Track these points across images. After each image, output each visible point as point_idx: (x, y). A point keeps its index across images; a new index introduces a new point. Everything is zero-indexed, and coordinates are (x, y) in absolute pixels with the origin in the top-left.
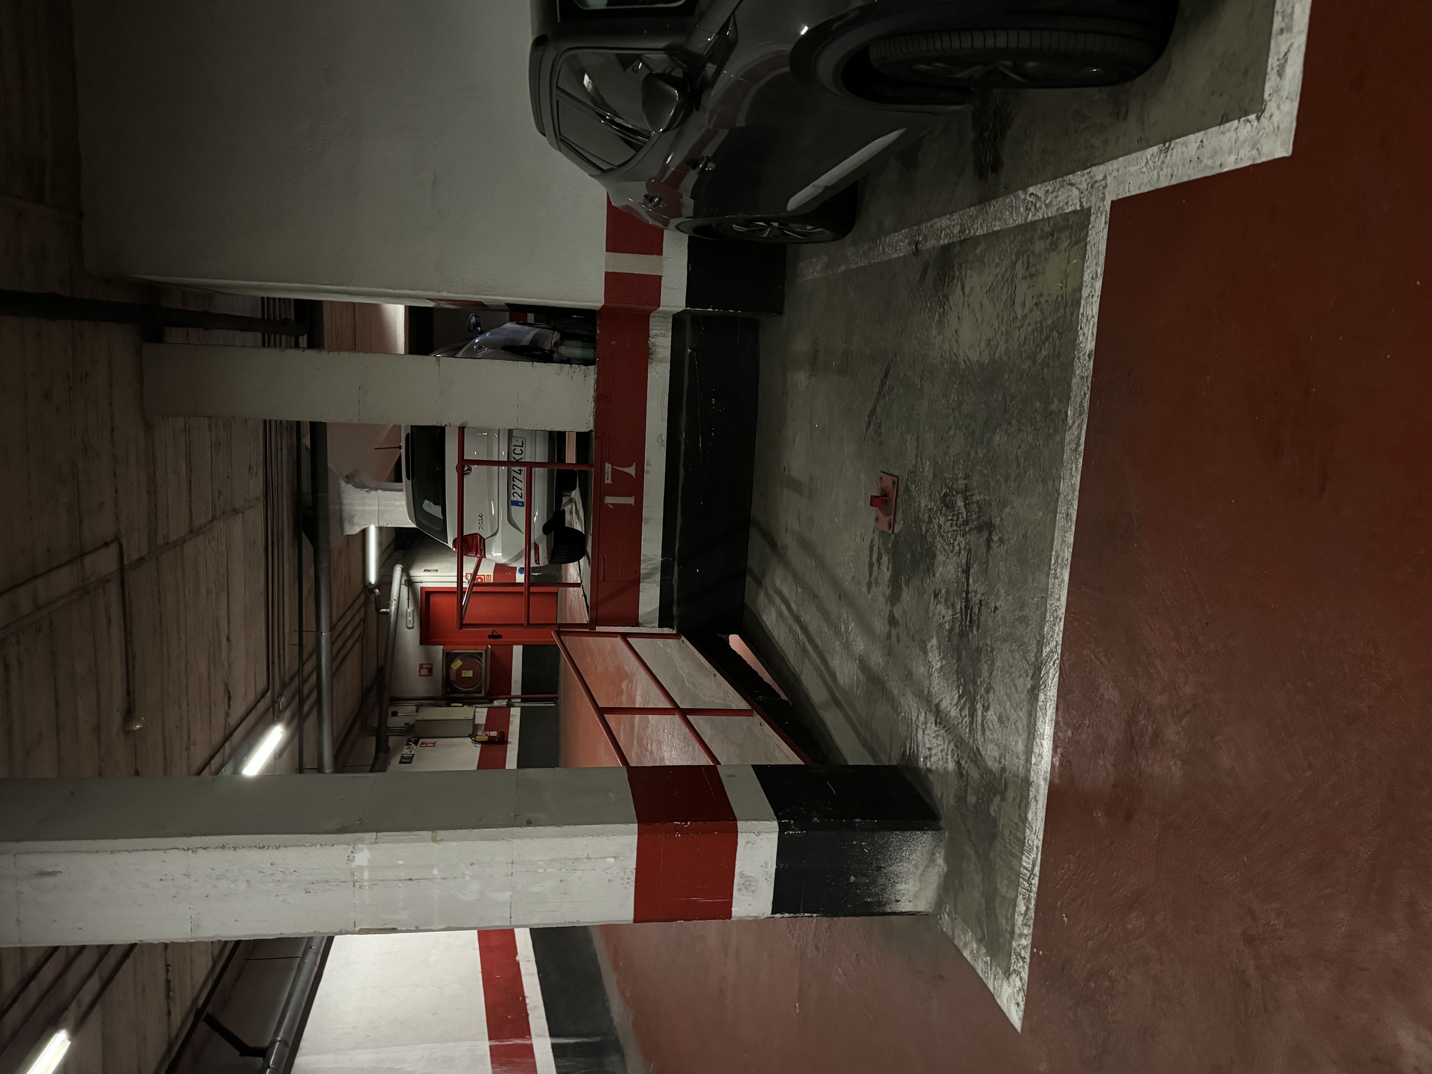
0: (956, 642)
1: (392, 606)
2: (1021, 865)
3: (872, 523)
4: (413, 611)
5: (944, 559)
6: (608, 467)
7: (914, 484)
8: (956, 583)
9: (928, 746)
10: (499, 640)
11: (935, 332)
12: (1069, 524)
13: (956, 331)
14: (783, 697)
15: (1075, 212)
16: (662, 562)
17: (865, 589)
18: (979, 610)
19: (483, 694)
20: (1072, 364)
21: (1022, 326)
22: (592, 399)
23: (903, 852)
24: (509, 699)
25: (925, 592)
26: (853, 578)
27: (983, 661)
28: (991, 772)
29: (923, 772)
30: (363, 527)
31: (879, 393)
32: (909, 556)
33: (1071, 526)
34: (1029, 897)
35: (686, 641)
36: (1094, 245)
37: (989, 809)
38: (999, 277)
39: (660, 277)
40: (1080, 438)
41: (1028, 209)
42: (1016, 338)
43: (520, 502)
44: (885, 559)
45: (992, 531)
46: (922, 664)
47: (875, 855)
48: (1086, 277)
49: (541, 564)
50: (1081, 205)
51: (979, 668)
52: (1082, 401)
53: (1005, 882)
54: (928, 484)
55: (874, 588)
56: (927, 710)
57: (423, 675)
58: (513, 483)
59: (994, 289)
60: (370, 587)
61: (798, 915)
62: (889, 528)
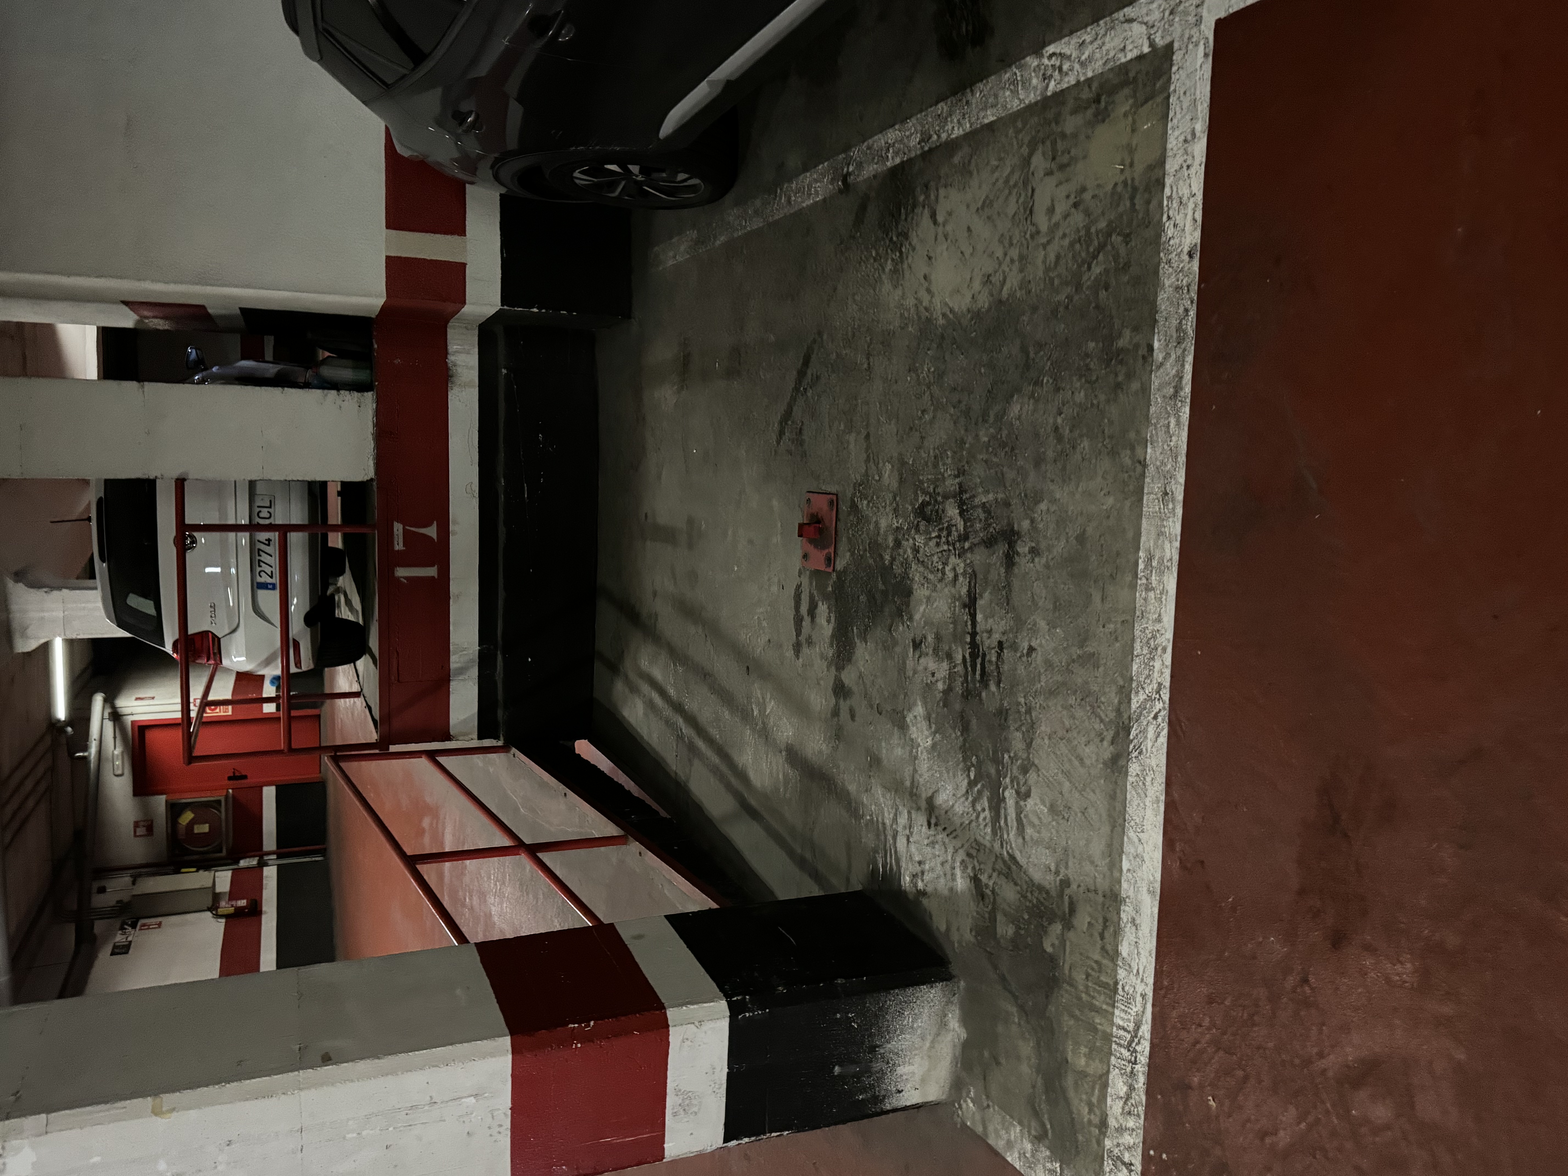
0: (958, 706)
1: (90, 748)
2: (1112, 1024)
3: (796, 562)
4: (122, 753)
5: (927, 593)
6: (398, 528)
7: (866, 499)
8: (951, 623)
9: (917, 858)
10: (243, 781)
11: (887, 286)
12: (1171, 506)
13: (925, 277)
14: (663, 813)
15: (1141, 58)
16: (480, 652)
17: (790, 653)
18: (999, 656)
19: (224, 853)
20: (1156, 272)
21: (1049, 242)
22: (371, 437)
23: (905, 1018)
24: (261, 857)
25: (895, 643)
26: (769, 641)
27: (1012, 728)
28: (1040, 888)
29: (911, 897)
30: (43, 641)
31: (796, 389)
32: (863, 598)
33: (1174, 509)
34: (1132, 1072)
35: (518, 753)
36: (1185, 93)
37: (1042, 943)
38: (1000, 183)
39: (464, 265)
40: (1181, 378)
41: (1046, 78)
42: (1039, 261)
43: (270, 584)
44: (822, 608)
45: (1016, 542)
46: (899, 744)
47: (867, 1030)
48: (1173, 142)
49: (304, 668)
50: (1152, 44)
51: (1006, 739)
52: (1180, 323)
53: (1083, 1050)
54: (891, 495)
55: (805, 650)
56: (912, 808)
57: (141, 836)
58: (258, 558)
59: (991, 202)
60: (58, 725)
61: (762, 1136)
62: (828, 565)
